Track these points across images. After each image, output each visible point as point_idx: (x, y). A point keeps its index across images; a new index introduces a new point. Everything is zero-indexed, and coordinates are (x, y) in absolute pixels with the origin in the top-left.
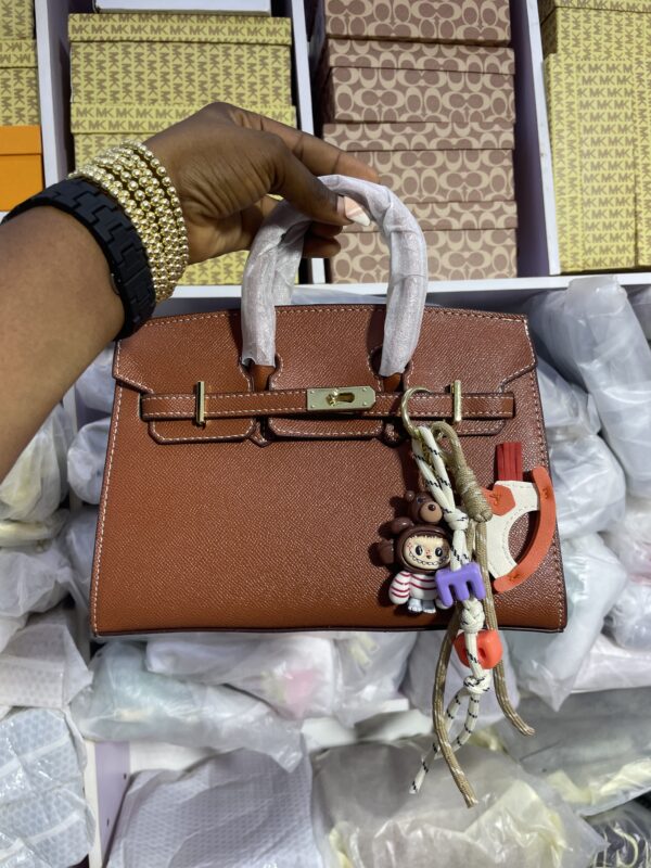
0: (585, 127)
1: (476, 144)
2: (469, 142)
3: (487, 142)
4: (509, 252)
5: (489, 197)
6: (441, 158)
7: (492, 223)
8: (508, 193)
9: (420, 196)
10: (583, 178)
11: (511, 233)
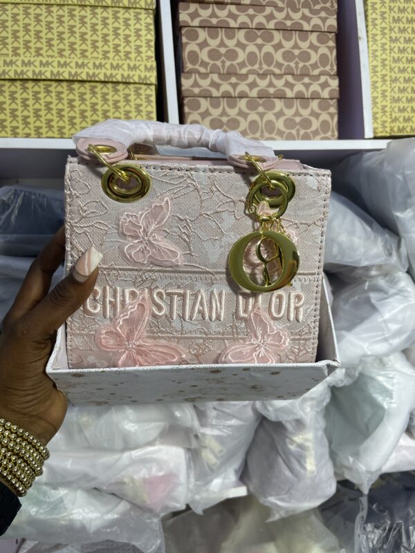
0: (394, 17)
1: (306, 27)
2: (301, 24)
3: (315, 26)
4: (332, 118)
5: (316, 72)
6: (278, 37)
7: (319, 94)
8: (332, 69)
9: (261, 68)
10: (391, 59)
11: (334, 102)
